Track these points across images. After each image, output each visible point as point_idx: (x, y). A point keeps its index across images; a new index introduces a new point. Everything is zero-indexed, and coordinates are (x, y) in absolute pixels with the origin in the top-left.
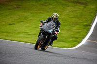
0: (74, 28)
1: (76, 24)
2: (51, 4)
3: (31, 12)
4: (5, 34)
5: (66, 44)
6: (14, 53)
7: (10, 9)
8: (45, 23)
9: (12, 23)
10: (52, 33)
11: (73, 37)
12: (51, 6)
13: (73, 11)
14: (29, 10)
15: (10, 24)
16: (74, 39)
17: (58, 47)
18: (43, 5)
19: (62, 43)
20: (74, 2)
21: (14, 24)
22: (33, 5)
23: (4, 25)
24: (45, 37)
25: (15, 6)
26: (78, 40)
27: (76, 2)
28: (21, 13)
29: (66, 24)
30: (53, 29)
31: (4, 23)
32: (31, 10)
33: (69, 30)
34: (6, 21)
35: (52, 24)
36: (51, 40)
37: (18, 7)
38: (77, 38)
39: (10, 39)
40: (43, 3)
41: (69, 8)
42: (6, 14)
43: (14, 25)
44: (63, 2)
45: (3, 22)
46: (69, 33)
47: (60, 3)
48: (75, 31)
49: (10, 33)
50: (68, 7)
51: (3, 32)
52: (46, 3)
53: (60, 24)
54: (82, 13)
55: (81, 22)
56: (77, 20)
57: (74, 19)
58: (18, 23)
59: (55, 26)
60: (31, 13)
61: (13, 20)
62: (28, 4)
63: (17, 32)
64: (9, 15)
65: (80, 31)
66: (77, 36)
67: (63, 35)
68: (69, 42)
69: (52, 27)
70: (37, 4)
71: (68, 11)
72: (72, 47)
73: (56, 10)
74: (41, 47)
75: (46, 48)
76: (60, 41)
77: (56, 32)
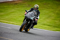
7: (24, 7)
10: (33, 20)
12: (49, 5)
15: (24, 16)
17: (53, 31)
18: (44, 4)
19: (56, 28)
23: (20, 16)
25: (27, 5)
31: (21, 16)
36: (32, 25)
40: (44, 3)
42: (22, 10)
52: (46, 3)
73: (53, 7)
74: (25, 29)
75: (28, 30)
76: (54, 27)
77: (36, 19)
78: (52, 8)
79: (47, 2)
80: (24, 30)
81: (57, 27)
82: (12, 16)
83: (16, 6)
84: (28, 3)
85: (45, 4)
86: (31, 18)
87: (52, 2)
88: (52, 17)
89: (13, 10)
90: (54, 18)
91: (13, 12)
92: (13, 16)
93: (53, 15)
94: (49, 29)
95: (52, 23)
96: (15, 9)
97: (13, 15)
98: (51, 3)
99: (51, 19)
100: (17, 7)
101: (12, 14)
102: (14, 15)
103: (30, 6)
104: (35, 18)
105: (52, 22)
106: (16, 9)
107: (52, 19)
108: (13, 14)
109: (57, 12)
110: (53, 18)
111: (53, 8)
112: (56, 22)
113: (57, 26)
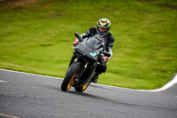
0: (160, 53)
1: (164, 45)
2: (118, 9)
3: (82, 22)
4: (35, 63)
5: (145, 83)
6: (51, 99)
7: (42, 18)
8: (84, 37)
9: (46, 43)
11: (157, 70)
12: (117, 13)
13: (157, 22)
14: (77, 19)
15: (42, 45)
16: (160, 74)
17: (129, 87)
18: (102, 10)
19: (137, 80)
20: (160, 5)
21: (50, 45)
22: (85, 10)
23: (32, 46)
24: (82, 66)
25: (52, 12)
26: (166, 75)
27: (163, 5)
28: (62, 25)
29: (146, 45)
30: (98, 52)
31: (33, 44)
32: (81, 20)
33: (150, 57)
34: (36, 39)
35: (98, 41)
37: (58, 15)
38: (165, 71)
39: (44, 72)
40: (102, 7)
41: (151, 16)
42: (36, 26)
43: (50, 47)
44: (139, 4)
45: (31, 40)
46: (151, 61)
47: (135, 6)
48: (161, 58)
49: (42, 61)
50: (149, 13)
51: (30, 60)
52: (108, 6)
53: (113, 41)
54: (174, 25)
55: (173, 43)
56: (165, 37)
57: (159, 36)
58: (58, 42)
59: (103, 44)
60: (82, 25)
61: (48, 38)
62: (75, 8)
63: (55, 60)
64: (41, 28)
65: (171, 58)
66: (165, 67)
67: (140, 66)
68: (150, 79)
69: (96, 46)
70: (92, 8)
71: (148, 22)
72: (155, 88)
73: (127, 19)
74: (75, 85)
75: (84, 87)
76: (133, 76)
77: (105, 58)
78: (124, 21)
79: (111, 4)
80: (73, 89)
81: (139, 78)
82: (6, 44)
83: (19, 14)
84: (54, 8)
85: (106, 11)
86: (91, 54)
87: (124, 4)
88: (125, 47)
89: (10, 28)
90: (132, 51)
91: (11, 33)
92: (11, 47)
93: (129, 40)
94: (116, 82)
95: (126, 65)
96: (16, 23)
97: (9, 41)
98: (123, 6)
99: (122, 55)
100: (22, 20)
101: (6, 38)
102: (12, 41)
103: (60, 15)
104: (101, 53)
105: (126, 62)
106: (20, 23)
107: (126, 53)
108: (10, 39)
109: (139, 32)
110: (127, 50)
111: (128, 22)
112: (136, 63)
113: (141, 72)
